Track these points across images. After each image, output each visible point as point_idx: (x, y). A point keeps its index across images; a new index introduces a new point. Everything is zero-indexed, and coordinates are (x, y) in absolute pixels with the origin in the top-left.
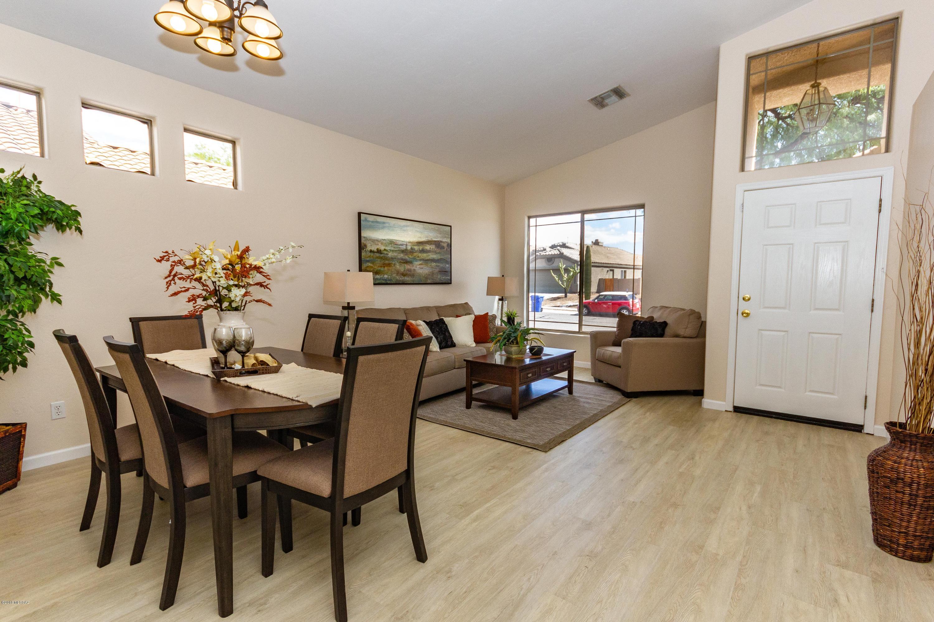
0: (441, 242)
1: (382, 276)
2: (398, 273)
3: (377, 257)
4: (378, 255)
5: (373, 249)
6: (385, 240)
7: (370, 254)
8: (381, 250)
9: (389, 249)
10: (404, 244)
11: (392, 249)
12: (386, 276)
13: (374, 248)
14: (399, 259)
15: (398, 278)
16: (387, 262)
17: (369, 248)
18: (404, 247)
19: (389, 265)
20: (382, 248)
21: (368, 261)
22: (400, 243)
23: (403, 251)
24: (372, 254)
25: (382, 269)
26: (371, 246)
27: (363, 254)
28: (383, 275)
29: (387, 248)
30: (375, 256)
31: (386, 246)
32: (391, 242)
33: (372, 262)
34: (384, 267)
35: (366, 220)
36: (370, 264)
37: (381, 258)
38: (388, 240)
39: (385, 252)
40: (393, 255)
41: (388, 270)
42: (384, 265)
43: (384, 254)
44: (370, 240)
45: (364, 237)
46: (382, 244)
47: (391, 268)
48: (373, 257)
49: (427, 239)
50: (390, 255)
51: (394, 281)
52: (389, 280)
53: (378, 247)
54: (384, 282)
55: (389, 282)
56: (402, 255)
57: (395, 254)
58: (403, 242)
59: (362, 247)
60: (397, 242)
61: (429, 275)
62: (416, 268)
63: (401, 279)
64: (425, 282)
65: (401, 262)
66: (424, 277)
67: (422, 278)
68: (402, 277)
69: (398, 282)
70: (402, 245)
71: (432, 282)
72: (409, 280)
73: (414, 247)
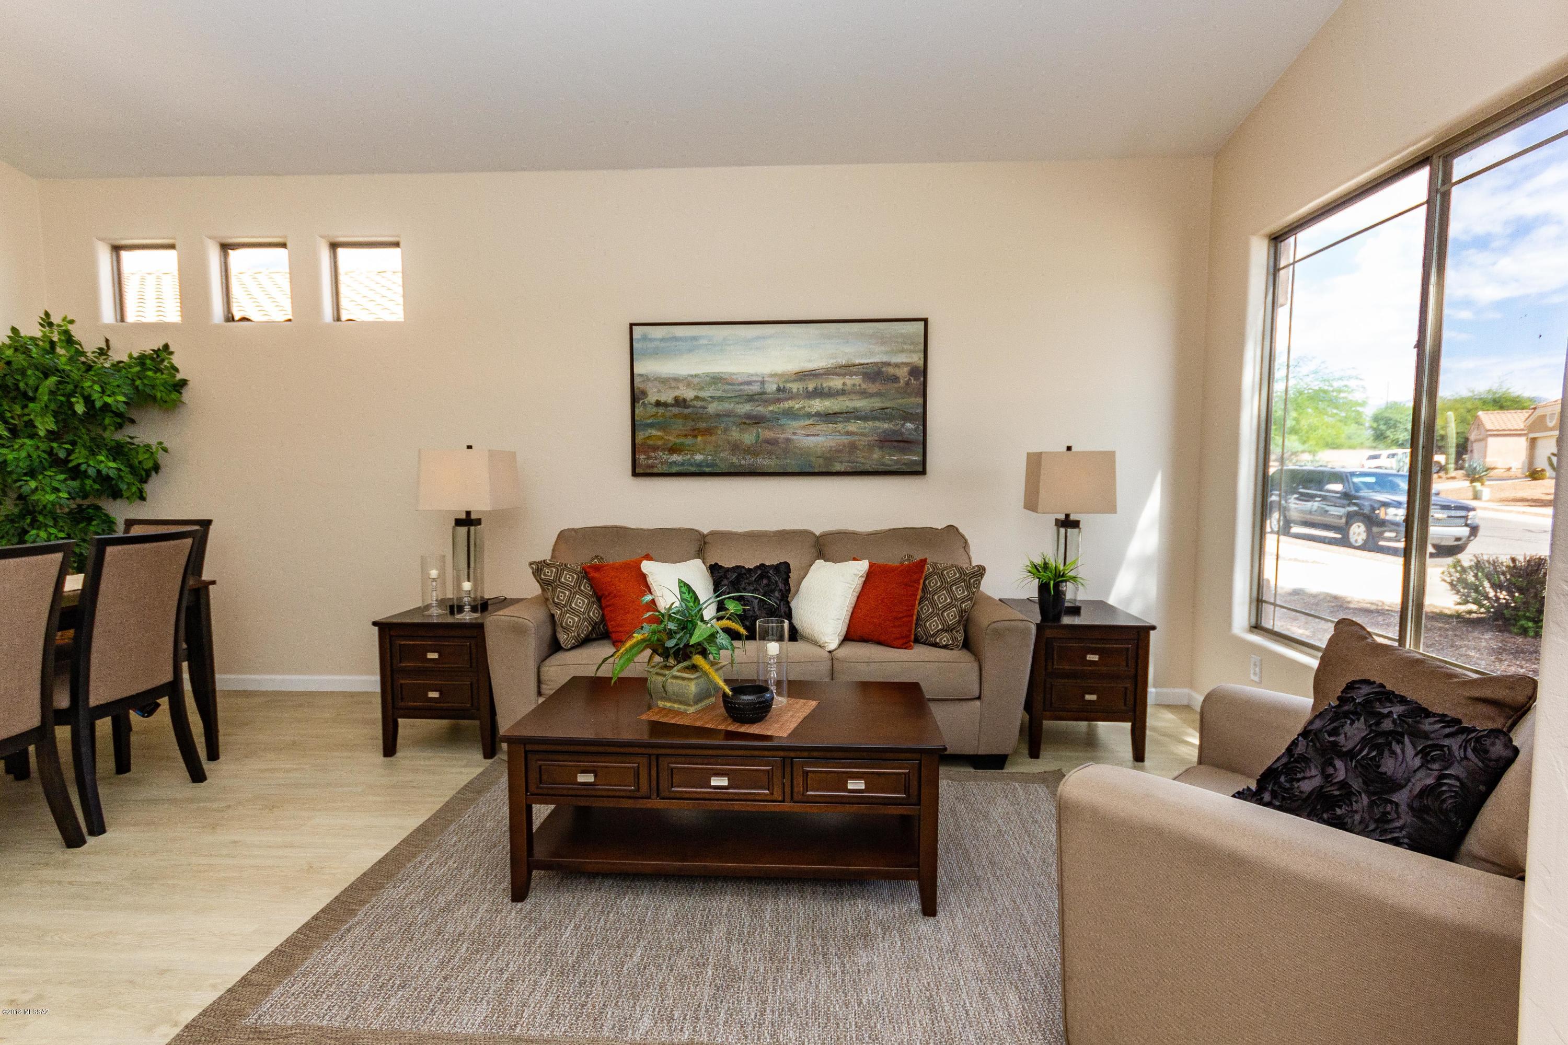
0: (888, 364)
1: (689, 456)
2: (735, 447)
3: (675, 416)
4: (676, 410)
5: (663, 399)
6: (696, 376)
7: (655, 410)
8: (684, 400)
9: (710, 395)
10: (755, 381)
11: (719, 394)
12: (699, 457)
13: (667, 396)
14: (739, 416)
15: (734, 460)
16: (702, 425)
17: (652, 397)
18: (756, 388)
19: (708, 432)
20: (689, 394)
21: (651, 426)
22: (740, 380)
23: (751, 398)
24: (661, 410)
25: (689, 441)
26: (659, 391)
27: (637, 411)
28: (692, 455)
29: (702, 394)
30: (668, 414)
31: (702, 388)
32: (716, 380)
33: (662, 427)
34: (695, 436)
35: (645, 338)
36: (654, 432)
37: (685, 417)
38: (707, 375)
39: (699, 404)
40: (720, 408)
41: (705, 442)
42: (695, 432)
43: (695, 407)
44: (656, 379)
45: (641, 375)
46: (688, 385)
47: (714, 438)
48: (663, 416)
49: (832, 361)
50: (713, 408)
51: (723, 467)
52: (708, 466)
53: (677, 393)
54: (693, 469)
55: (708, 470)
56: (747, 408)
57: (727, 406)
58: (752, 375)
59: (636, 396)
60: (734, 377)
61: (839, 451)
62: (794, 437)
63: (743, 462)
64: (824, 470)
65: (745, 423)
66: (820, 457)
67: (814, 460)
68: (748, 457)
69: (736, 471)
70: (749, 383)
71: (849, 470)
72: (770, 465)
73: (788, 385)
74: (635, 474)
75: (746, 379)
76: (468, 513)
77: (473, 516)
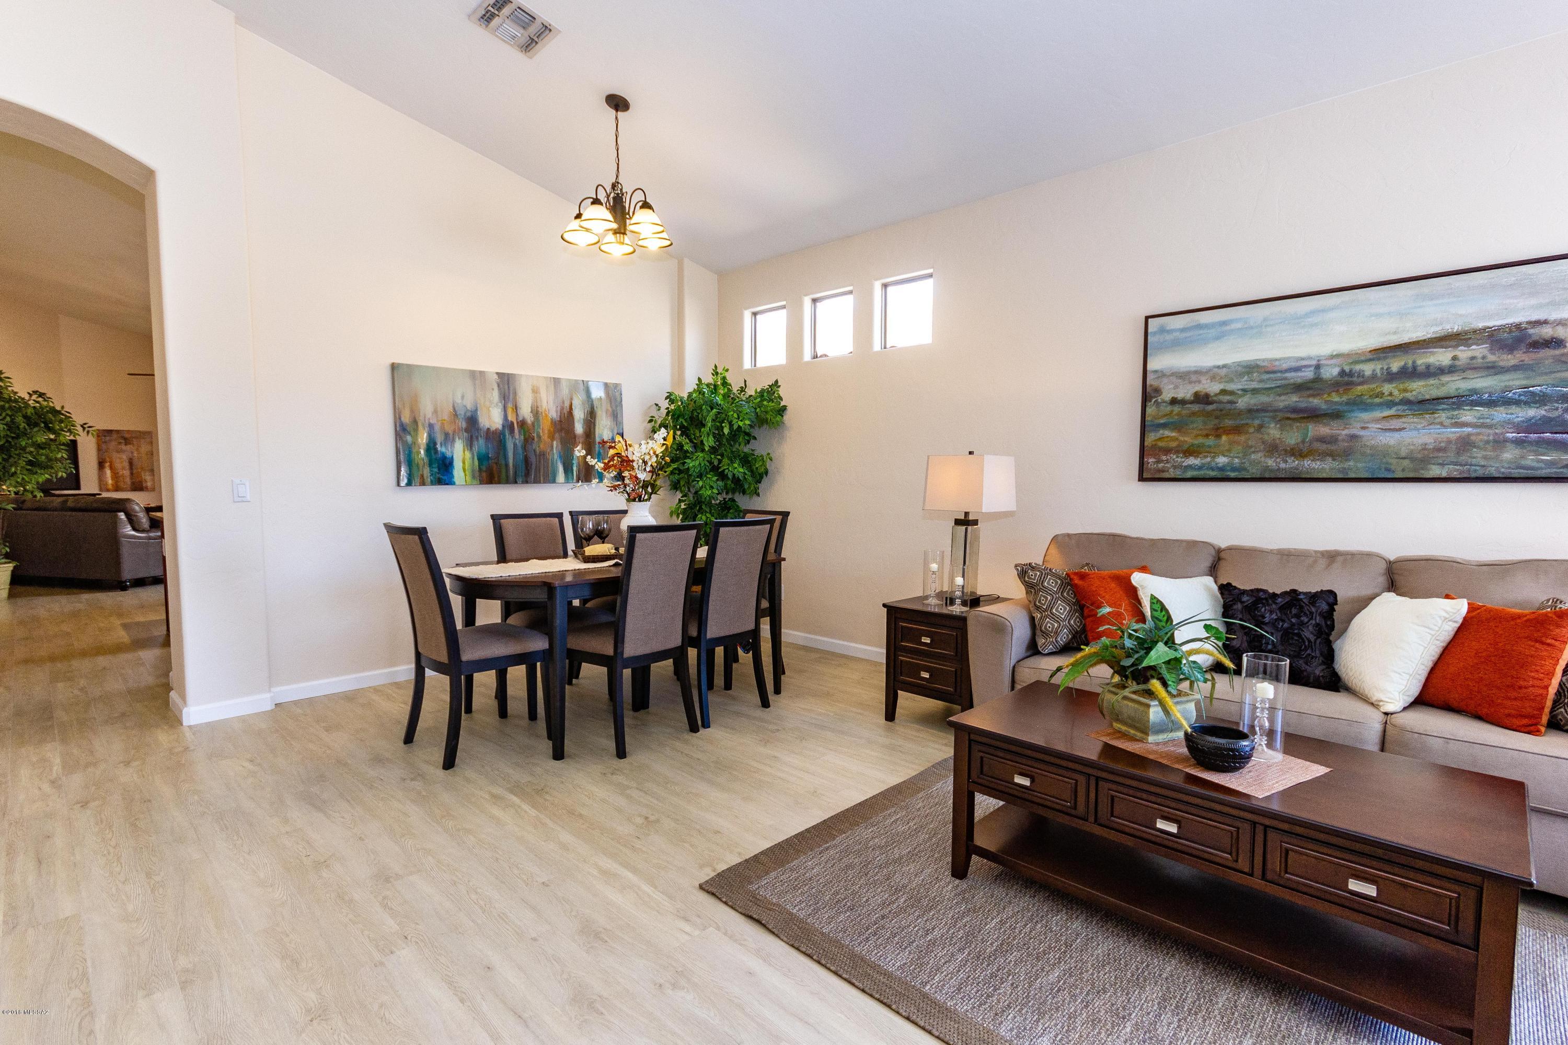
1: (1209, 459)
2: (1272, 449)
3: (1193, 414)
4: (1196, 408)
5: (1180, 395)
6: (1224, 366)
7: (1169, 408)
8: (1207, 396)
9: (1241, 387)
10: (1306, 366)
11: (1255, 385)
12: (1222, 460)
13: (1185, 392)
14: (1280, 410)
15: (1271, 462)
16: (1228, 423)
17: (1167, 395)
18: (1309, 374)
19: (1237, 430)
20: (1213, 388)
21: (1164, 426)
22: (1285, 366)
23: (1299, 388)
24: (1177, 409)
25: (1211, 441)
26: (1176, 387)
27: (1149, 411)
28: (1214, 457)
29: (1231, 387)
30: (1184, 412)
31: (1231, 381)
32: (1250, 368)
33: (1178, 426)
34: (1218, 436)
36: (1167, 433)
37: (1208, 414)
38: (1239, 364)
39: (1227, 398)
40: (1253, 401)
41: (1231, 443)
42: (1218, 432)
43: (1220, 402)
44: (1173, 374)
45: (1156, 371)
46: (1213, 378)
47: (1242, 438)
48: (1179, 414)
50: (1243, 403)
51: (1254, 471)
52: (1234, 469)
53: (1197, 388)
54: (1212, 474)
55: (1233, 475)
56: (1293, 399)
57: (1264, 399)
58: (1303, 359)
59: (1148, 395)
60: (1277, 363)
61: (1439, 450)
62: (1362, 433)
63: (1283, 465)
64: (1411, 475)
65: (1288, 418)
66: (1404, 458)
67: (1394, 461)
68: (1290, 460)
69: (1272, 476)
70: (1297, 369)
71: (1455, 474)
72: (1323, 468)
73: (1358, 367)
74: (1142, 479)
75: (1294, 364)
76: (967, 514)
77: (971, 518)
